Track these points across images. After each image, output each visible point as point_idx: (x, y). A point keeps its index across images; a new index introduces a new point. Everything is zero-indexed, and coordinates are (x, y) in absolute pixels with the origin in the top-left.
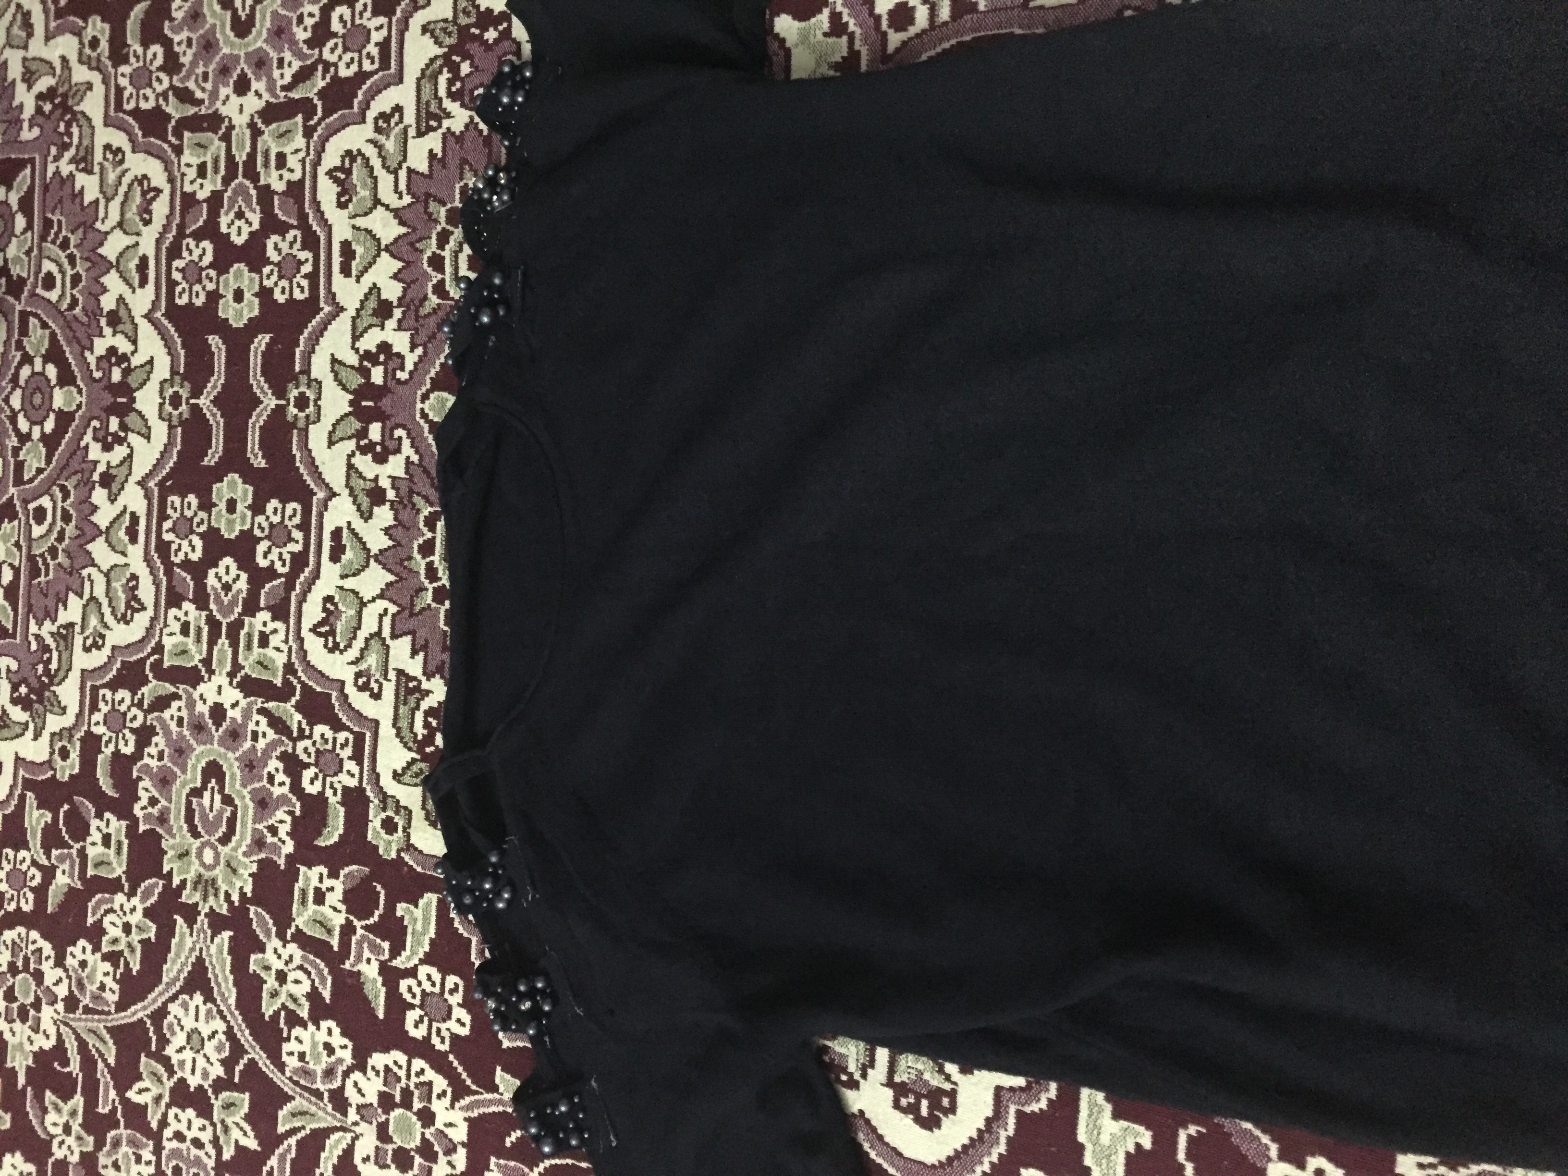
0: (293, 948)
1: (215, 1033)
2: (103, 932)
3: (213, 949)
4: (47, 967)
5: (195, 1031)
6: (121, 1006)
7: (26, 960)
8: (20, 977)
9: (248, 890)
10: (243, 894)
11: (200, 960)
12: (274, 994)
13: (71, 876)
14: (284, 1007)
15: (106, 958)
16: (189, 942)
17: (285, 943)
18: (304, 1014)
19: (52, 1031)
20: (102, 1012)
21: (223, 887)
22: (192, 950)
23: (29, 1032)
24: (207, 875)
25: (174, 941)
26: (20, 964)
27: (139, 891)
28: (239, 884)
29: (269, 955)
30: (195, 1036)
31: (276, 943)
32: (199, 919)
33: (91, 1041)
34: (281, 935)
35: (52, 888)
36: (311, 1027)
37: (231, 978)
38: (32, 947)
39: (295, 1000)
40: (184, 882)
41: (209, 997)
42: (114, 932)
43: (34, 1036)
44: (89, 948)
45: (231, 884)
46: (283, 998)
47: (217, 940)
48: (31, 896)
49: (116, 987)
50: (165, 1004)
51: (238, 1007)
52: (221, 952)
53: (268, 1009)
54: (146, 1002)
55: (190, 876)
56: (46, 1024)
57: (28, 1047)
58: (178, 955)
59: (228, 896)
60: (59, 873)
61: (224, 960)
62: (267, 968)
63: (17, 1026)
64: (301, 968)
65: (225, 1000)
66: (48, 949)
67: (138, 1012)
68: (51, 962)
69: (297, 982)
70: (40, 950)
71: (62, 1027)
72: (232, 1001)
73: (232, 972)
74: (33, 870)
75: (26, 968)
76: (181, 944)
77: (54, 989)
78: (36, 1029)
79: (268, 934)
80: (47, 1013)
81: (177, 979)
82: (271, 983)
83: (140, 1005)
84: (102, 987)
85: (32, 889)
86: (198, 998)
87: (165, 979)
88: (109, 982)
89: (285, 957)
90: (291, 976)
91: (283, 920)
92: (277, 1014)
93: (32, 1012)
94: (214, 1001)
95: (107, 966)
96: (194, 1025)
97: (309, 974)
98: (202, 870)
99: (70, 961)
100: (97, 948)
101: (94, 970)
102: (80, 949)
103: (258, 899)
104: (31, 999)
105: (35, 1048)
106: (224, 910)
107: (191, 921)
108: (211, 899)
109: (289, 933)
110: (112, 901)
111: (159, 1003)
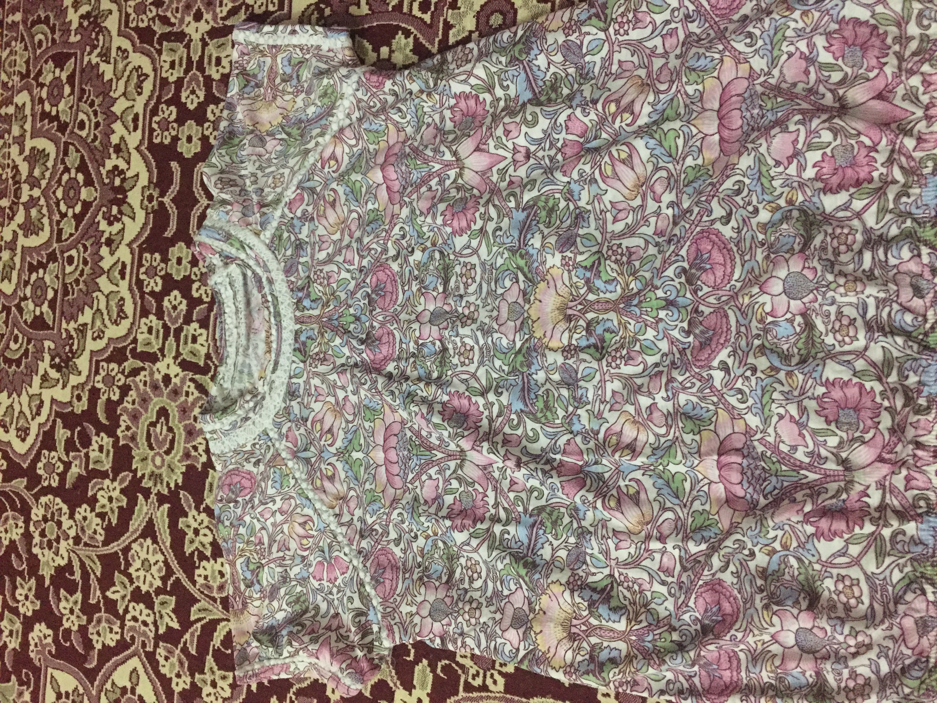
0: (203, 516)
1: (157, 562)
2: (97, 501)
3: (159, 514)
4: (64, 519)
5: (146, 560)
6: (106, 543)
7: (53, 514)
8: (50, 523)
9: (180, 481)
10: (176, 484)
11: (151, 521)
12: (192, 542)
13: (80, 467)
14: (197, 549)
15: (98, 515)
16: (145, 509)
17: (199, 512)
18: (208, 553)
19: (66, 555)
20: (95, 546)
21: (166, 479)
22: (147, 513)
23: (52, 555)
24: (157, 471)
25: (137, 508)
26: (49, 516)
27: (119, 478)
28: (175, 478)
29: (190, 519)
30: (146, 563)
31: (194, 512)
32: (152, 496)
33: (87, 562)
34: (197, 508)
35: (69, 474)
36: (212, 562)
37: (168, 531)
38: (56, 507)
39: (204, 546)
40: (143, 475)
41: (155, 541)
42: (103, 500)
43: (55, 558)
44: (89, 509)
45: (169, 477)
46: (196, 544)
47: (161, 509)
48: (57, 478)
49: (103, 532)
50: (130, 543)
51: (172, 547)
52: (162, 515)
53: (188, 549)
54: (119, 542)
55: (147, 472)
56: (63, 551)
57: (52, 564)
58: (138, 516)
59: (168, 484)
60: (73, 465)
61: (164, 521)
62: (189, 526)
63: (46, 551)
64: (207, 527)
65: (164, 543)
66: (65, 508)
67: (115, 547)
68: (67, 516)
69: (205, 535)
70: (60, 509)
71: (72, 554)
72: (168, 544)
73: (169, 527)
74: (59, 464)
75: (52, 519)
76: (140, 510)
77: (68, 531)
78: (57, 553)
79: (190, 508)
80: (63, 544)
81: (137, 530)
82: (190, 534)
83: (115, 543)
84: (95, 532)
85: (58, 474)
86: (149, 541)
87: (131, 529)
88: (99, 530)
89: (199, 520)
90: (202, 532)
91: (199, 500)
92: (193, 553)
93: (55, 544)
94: (157, 543)
95: (98, 520)
96: (146, 556)
97: (211, 531)
98: (154, 469)
99: (77, 516)
100: (93, 510)
101: (91, 523)
102: (83, 510)
103: (184, 487)
104: (54, 537)
105: (56, 565)
106: (166, 492)
107: (147, 497)
108: (159, 485)
109: (202, 507)
110: (102, 483)
111: (127, 543)
